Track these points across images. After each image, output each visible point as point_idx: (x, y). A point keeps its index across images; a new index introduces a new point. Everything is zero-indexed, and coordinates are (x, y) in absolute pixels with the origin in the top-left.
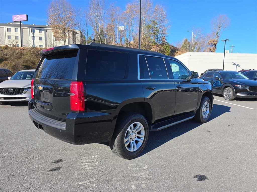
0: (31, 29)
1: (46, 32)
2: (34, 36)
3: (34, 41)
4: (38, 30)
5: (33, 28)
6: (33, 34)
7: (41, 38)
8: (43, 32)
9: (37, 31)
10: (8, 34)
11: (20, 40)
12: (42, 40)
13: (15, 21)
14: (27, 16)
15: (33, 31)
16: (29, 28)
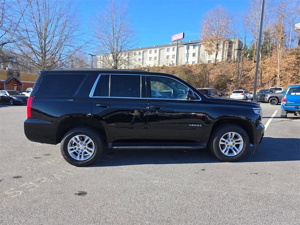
0: (186, 46)
1: (200, 46)
2: (188, 54)
3: (187, 59)
4: (193, 47)
5: (188, 45)
6: (188, 51)
7: (195, 54)
8: (197, 47)
9: (191, 47)
10: (167, 54)
11: (176, 59)
12: (195, 56)
13: (173, 40)
14: (184, 33)
15: (188, 48)
16: (185, 46)
